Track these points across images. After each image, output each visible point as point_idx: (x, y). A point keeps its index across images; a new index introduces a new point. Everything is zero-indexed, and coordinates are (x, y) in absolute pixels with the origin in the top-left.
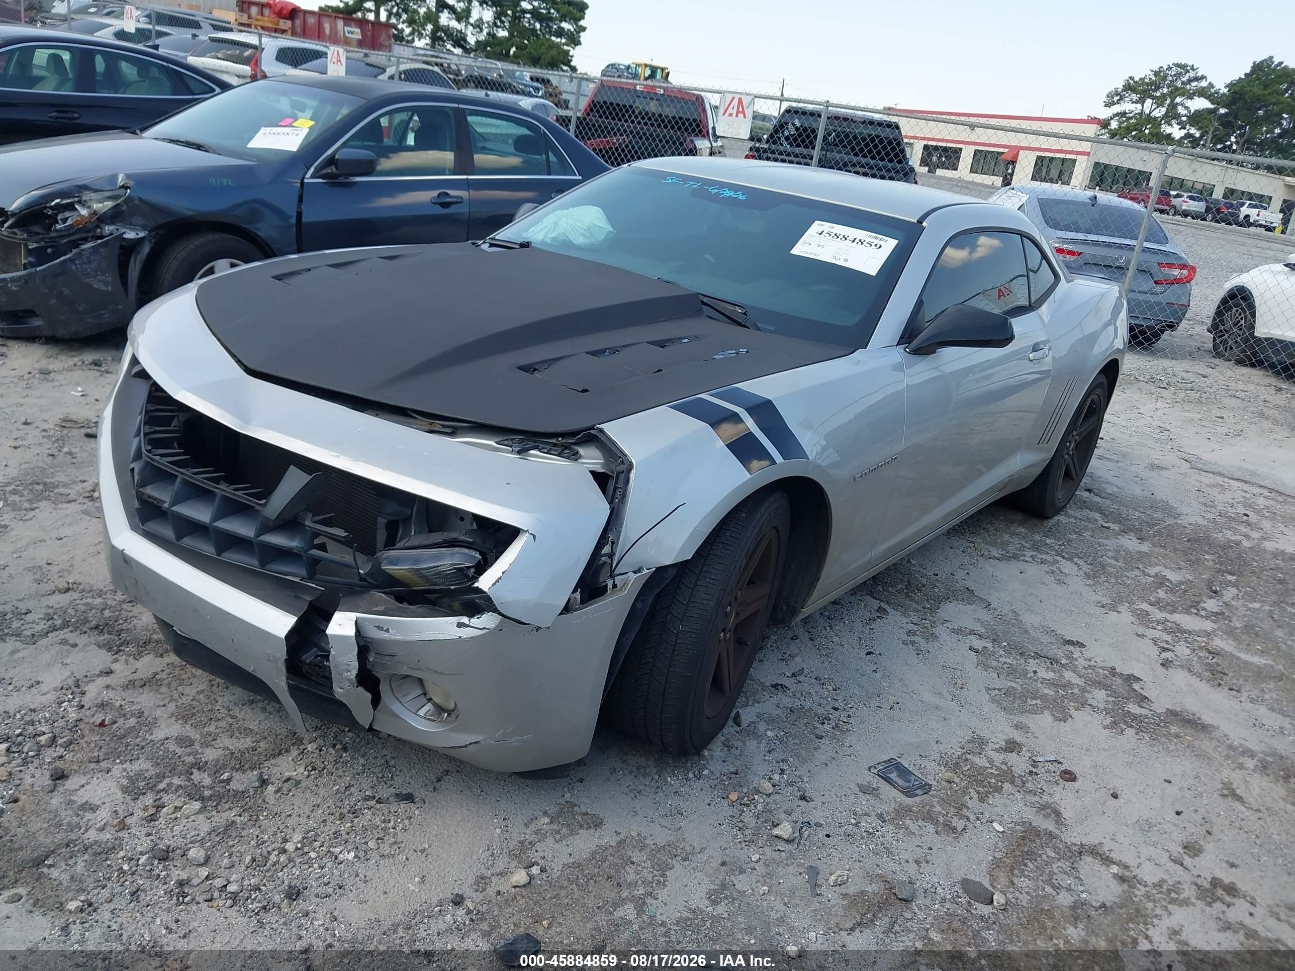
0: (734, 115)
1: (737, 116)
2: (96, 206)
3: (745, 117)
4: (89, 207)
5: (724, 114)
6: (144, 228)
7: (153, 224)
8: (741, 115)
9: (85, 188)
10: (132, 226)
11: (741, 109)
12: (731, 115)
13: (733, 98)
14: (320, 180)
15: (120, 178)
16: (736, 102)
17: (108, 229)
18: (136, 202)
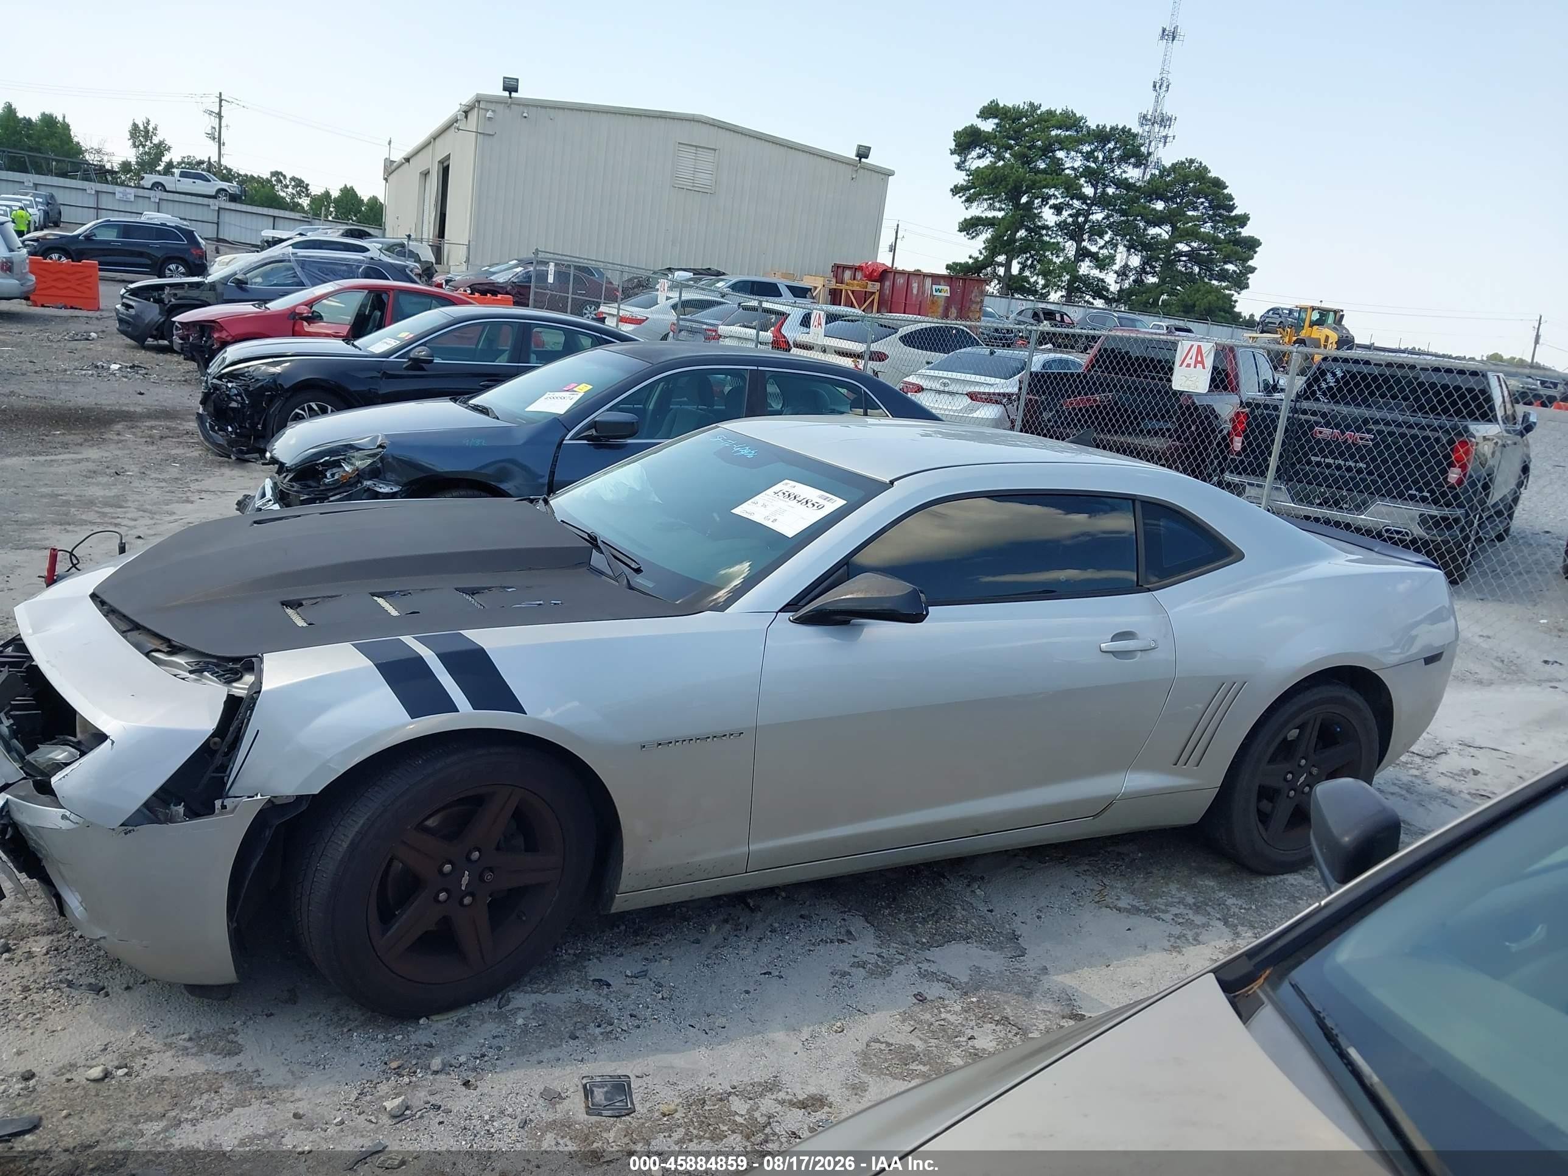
0: (1192, 366)
1: (1195, 367)
2: (358, 463)
3: (1204, 368)
4: (352, 464)
5: (1181, 366)
6: (397, 484)
7: (405, 480)
8: (1199, 366)
9: (351, 447)
10: (387, 482)
11: (1199, 359)
12: (1188, 366)
13: (1192, 346)
14: (586, 442)
15: (380, 439)
16: (1194, 350)
17: (368, 483)
18: (390, 460)
